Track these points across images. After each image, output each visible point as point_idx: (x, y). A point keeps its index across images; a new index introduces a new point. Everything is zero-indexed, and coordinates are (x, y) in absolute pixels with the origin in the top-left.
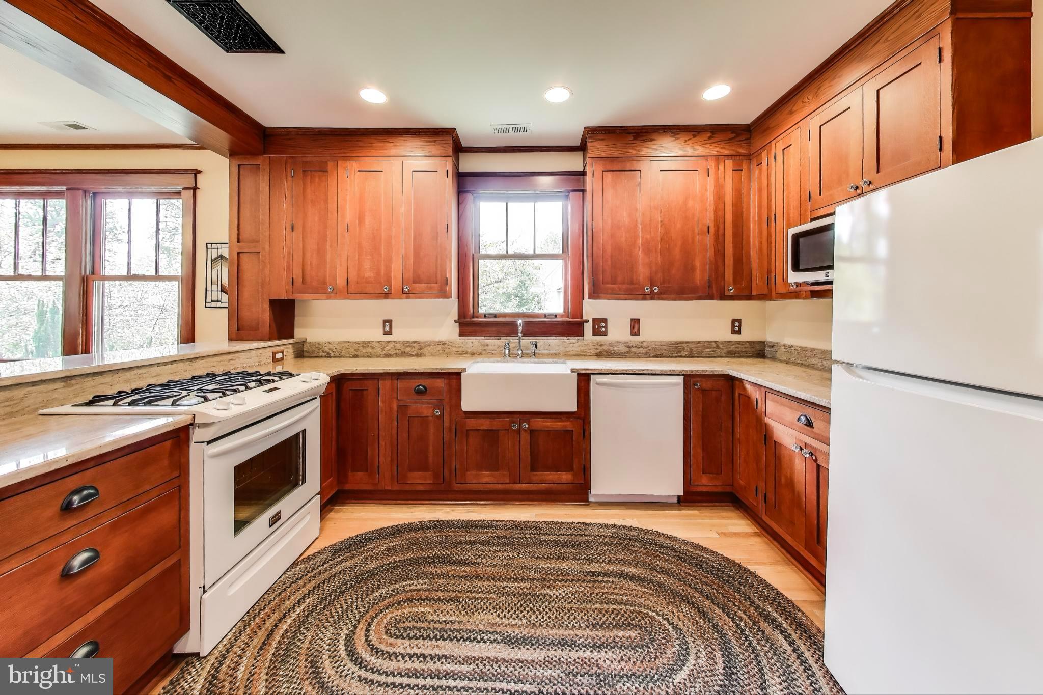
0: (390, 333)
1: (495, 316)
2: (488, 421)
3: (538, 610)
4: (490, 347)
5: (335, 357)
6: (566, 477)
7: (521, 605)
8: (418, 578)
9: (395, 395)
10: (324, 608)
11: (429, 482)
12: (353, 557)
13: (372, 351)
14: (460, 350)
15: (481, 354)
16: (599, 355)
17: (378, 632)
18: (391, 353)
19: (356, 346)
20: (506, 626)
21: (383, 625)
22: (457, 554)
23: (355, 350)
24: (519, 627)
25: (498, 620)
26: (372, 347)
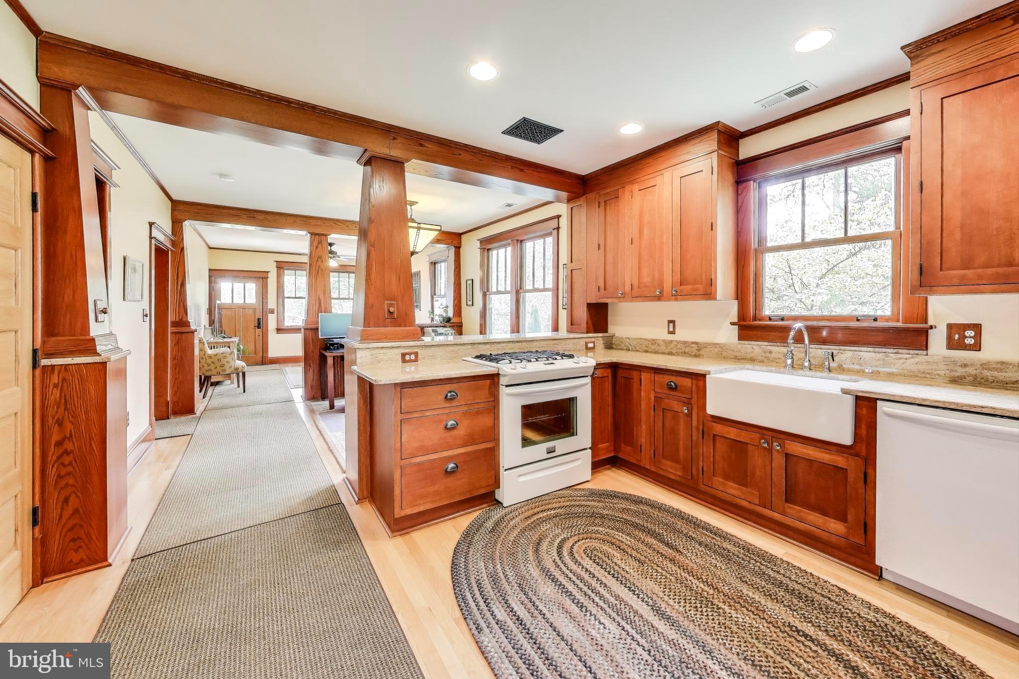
0: (673, 333)
1: (782, 319)
2: (735, 430)
3: (702, 611)
4: (774, 355)
5: (632, 350)
6: (836, 526)
7: (691, 599)
8: (628, 535)
9: (653, 388)
10: (564, 518)
11: (679, 473)
12: (600, 501)
13: (659, 348)
14: (738, 354)
15: (762, 361)
16: (956, 381)
17: (580, 547)
18: (674, 351)
19: (646, 343)
20: (663, 601)
21: (586, 545)
22: (670, 537)
23: (646, 346)
24: (674, 609)
25: (661, 595)
26: (659, 345)
